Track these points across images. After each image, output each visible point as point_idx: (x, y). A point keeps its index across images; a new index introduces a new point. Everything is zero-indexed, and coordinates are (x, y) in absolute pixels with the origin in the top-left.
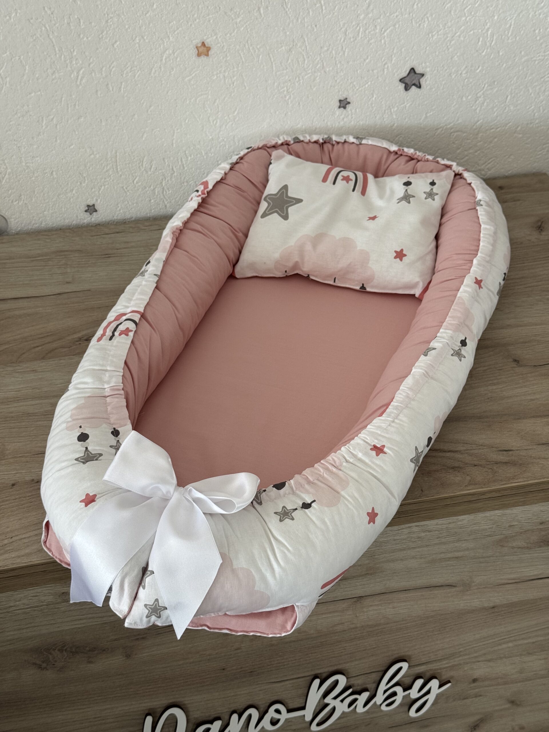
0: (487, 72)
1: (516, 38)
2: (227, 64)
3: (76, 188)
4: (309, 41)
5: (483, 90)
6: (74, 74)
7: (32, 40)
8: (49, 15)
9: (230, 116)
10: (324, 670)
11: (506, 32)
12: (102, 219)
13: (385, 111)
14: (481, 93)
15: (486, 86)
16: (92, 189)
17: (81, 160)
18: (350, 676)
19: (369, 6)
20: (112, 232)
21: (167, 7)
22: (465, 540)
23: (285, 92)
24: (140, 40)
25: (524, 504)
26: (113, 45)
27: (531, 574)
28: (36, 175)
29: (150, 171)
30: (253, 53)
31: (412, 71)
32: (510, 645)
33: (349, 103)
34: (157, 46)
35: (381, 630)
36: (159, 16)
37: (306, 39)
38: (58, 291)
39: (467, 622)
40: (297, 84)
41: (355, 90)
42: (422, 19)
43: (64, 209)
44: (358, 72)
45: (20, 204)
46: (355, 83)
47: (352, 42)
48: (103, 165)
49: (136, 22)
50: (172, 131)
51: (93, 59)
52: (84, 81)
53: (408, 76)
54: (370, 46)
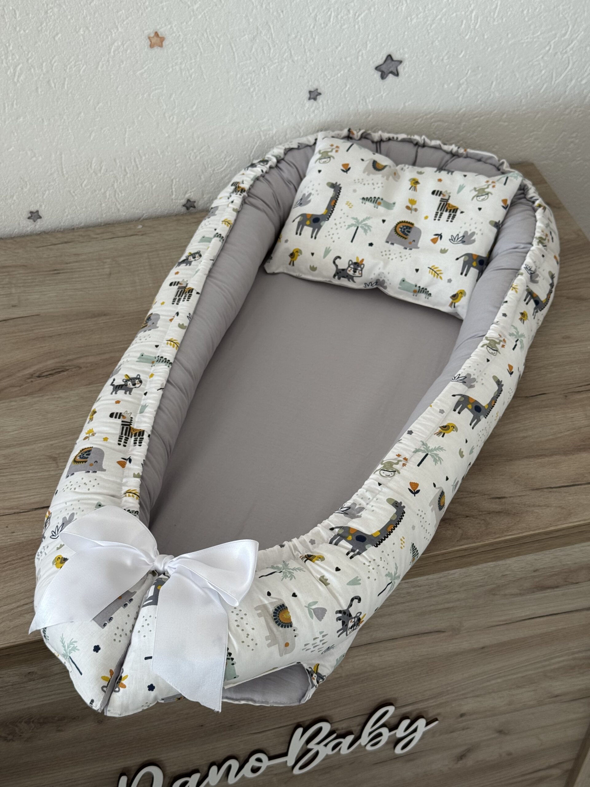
0: (470, 57)
1: (502, 20)
2: (184, 55)
3: (17, 194)
4: (275, 28)
5: (466, 76)
6: (10, 72)
9: (188, 111)
10: (308, 718)
11: (492, 14)
12: (47, 226)
13: (359, 102)
14: (464, 80)
15: (470, 71)
16: (35, 194)
17: (22, 163)
18: (334, 722)
20: (59, 242)
22: (456, 592)
23: (249, 84)
24: (85, 32)
25: (518, 554)
26: (54, 38)
27: (524, 615)
29: (100, 173)
30: (212, 43)
31: (389, 57)
32: (499, 680)
33: (320, 94)
34: (105, 37)
35: (366, 677)
36: (105, 4)
37: (272, 26)
39: (456, 663)
40: (262, 76)
41: (327, 80)
43: (5, 216)
44: (330, 60)
46: (326, 73)
47: (322, 29)
48: (47, 168)
49: (80, 12)
50: (123, 130)
51: (32, 54)
52: (22, 78)
53: (385, 64)
54: (342, 32)
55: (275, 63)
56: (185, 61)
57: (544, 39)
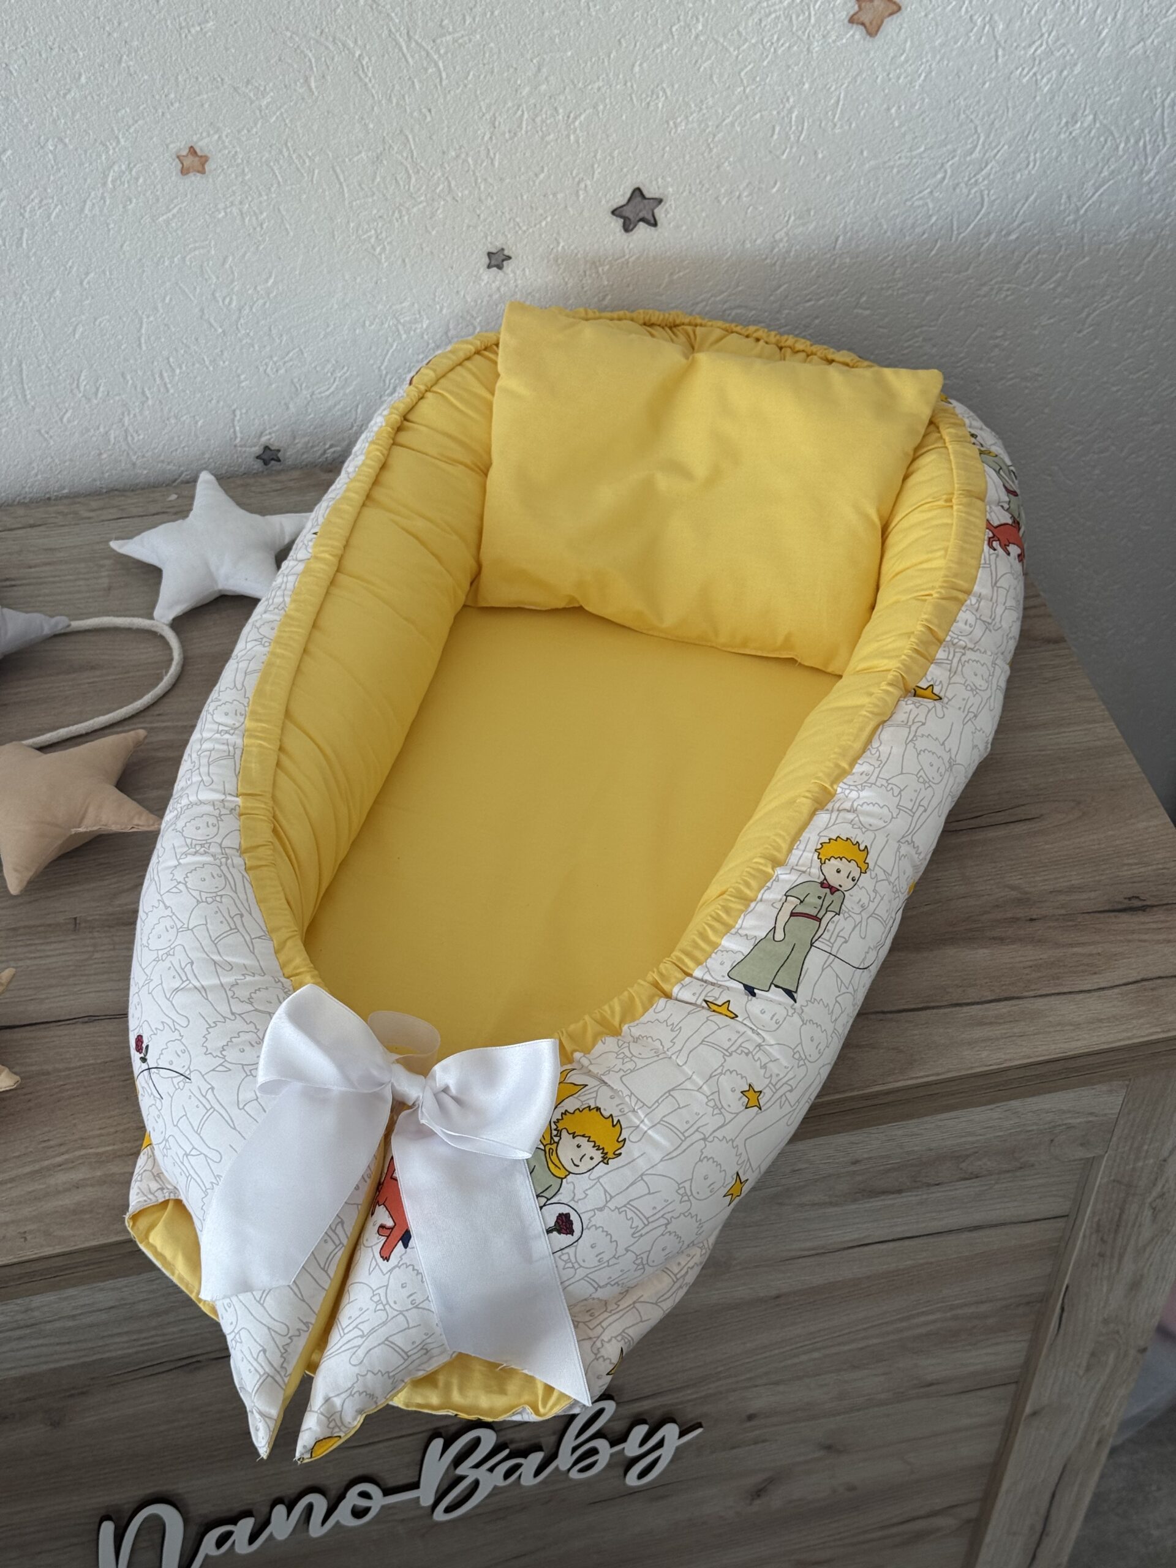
0: (793, 192)
1: (850, 126)
2: (246, 188)
4: (417, 140)
5: (786, 226)
9: (259, 288)
11: (830, 113)
13: (585, 272)
14: (782, 233)
15: (793, 218)
19: (539, 70)
20: (19, 526)
21: (110, 81)
23: (373, 240)
24: (56, 146)
27: (845, 1239)
29: (96, 399)
30: (299, 166)
31: (637, 192)
33: (509, 258)
34: (94, 156)
36: (92, 97)
37: (410, 137)
39: (726, 1324)
40: (397, 225)
41: (520, 232)
42: (652, 94)
44: (525, 197)
46: (518, 220)
47: (507, 141)
49: (46, 111)
50: (137, 321)
53: (630, 204)
54: (546, 147)
55: (421, 202)
56: (250, 199)
57: (933, 159)
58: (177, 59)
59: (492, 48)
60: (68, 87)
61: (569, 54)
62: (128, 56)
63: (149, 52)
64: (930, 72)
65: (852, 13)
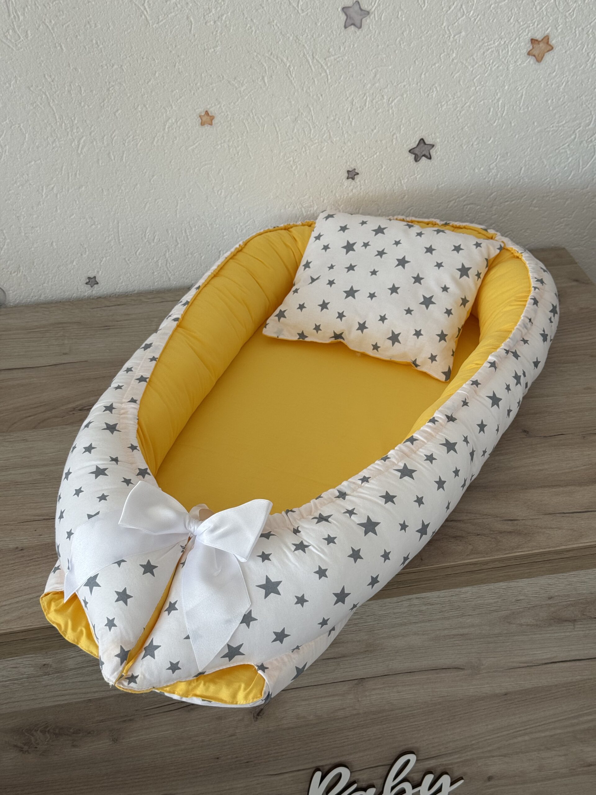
0: (499, 143)
1: (528, 109)
2: (232, 133)
3: (77, 259)
4: (315, 110)
5: (495, 161)
6: (75, 144)
7: (32, 108)
8: (50, 83)
9: (235, 187)
10: (327, 762)
11: (518, 102)
12: (103, 291)
13: (395, 182)
14: (494, 164)
15: (499, 157)
16: (93, 260)
17: (82, 230)
18: (354, 770)
19: (375, 76)
20: (113, 305)
21: (169, 76)
22: (469, 615)
23: (291, 163)
24: (142, 109)
25: (530, 576)
26: (115, 113)
27: (545, 657)
28: (35, 246)
29: (153, 242)
30: (257, 123)
31: (422, 141)
32: (527, 738)
33: (358, 174)
34: (160, 114)
35: (385, 717)
36: (161, 84)
37: (312, 109)
38: (53, 362)
39: (477, 710)
40: (303, 154)
41: (364, 160)
43: (64, 281)
44: (366, 142)
45: (19, 275)
46: (363, 154)
47: (359, 112)
48: (105, 236)
49: (139, 90)
50: (175, 202)
51: (94, 127)
52: (85, 150)
53: (418, 147)
54: (377, 116)
55: (316, 143)
56: (233, 139)
57: (569, 128)
58: (202, 65)
59: (353, 64)
60: (149, 78)
61: (390, 67)
62: (179, 63)
63: (189, 61)
64: (568, 82)
65: (529, 50)
